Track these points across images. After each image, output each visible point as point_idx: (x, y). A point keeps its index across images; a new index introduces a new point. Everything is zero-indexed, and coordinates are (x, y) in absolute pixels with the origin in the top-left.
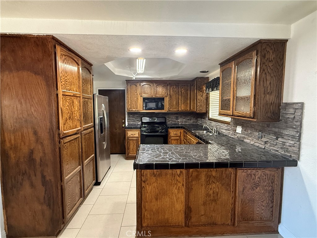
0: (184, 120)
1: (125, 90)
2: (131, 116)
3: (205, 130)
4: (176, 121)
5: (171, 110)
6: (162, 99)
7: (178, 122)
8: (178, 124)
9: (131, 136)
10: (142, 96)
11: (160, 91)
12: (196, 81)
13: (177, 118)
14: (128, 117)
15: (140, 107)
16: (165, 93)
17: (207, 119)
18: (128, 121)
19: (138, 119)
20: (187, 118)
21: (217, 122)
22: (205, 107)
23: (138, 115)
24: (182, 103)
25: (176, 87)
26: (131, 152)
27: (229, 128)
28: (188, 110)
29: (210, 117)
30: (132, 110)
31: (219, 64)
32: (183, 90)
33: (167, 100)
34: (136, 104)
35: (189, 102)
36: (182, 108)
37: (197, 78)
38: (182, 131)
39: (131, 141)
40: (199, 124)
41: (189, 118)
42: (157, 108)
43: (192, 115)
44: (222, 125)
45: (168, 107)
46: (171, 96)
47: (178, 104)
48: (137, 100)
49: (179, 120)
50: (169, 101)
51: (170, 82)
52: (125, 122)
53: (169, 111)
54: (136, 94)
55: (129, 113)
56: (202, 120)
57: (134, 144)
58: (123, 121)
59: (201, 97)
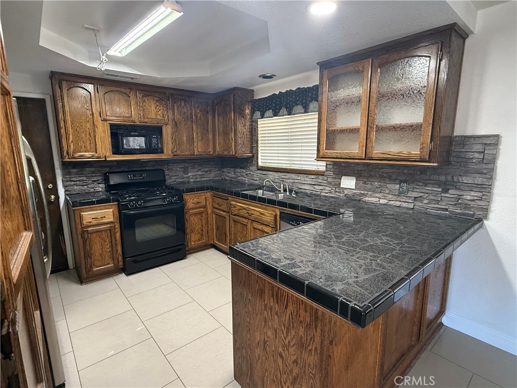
0: (199, 173)
2: (75, 170)
3: (260, 189)
4: (185, 176)
5: (178, 153)
6: (158, 130)
7: (188, 178)
8: (189, 182)
9: (94, 222)
10: (106, 120)
11: (153, 112)
13: (186, 171)
14: (64, 175)
15: (104, 150)
16: (163, 117)
17: (253, 168)
18: (65, 186)
19: (95, 179)
20: (205, 169)
22: (249, 146)
23: (93, 169)
24: (200, 138)
25: (185, 105)
27: (320, 181)
28: (211, 153)
29: (260, 164)
30: (81, 156)
31: (317, 63)
32: (199, 111)
33: (167, 131)
34: (93, 141)
35: (211, 136)
36: (199, 148)
38: (209, 194)
39: (94, 235)
41: (207, 169)
42: (149, 150)
44: (301, 178)
45: (170, 146)
46: (176, 123)
47: (191, 140)
48: (94, 131)
49: (190, 174)
50: (172, 134)
51: (172, 92)
52: (55, 191)
53: (175, 155)
54: (89, 113)
55: (65, 165)
56: (238, 170)
57: (105, 241)
58: (50, 186)
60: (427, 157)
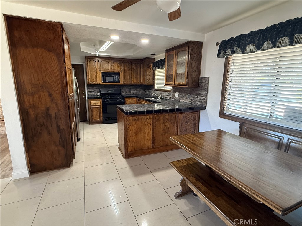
0: (135, 91)
1: (83, 64)
2: (91, 88)
3: (153, 98)
4: (129, 92)
5: (125, 83)
6: (118, 74)
7: (131, 93)
8: (131, 94)
9: (94, 104)
10: (101, 71)
11: (117, 68)
12: (145, 61)
13: (130, 90)
14: (87, 89)
15: (99, 81)
16: (120, 69)
17: (154, 90)
18: (88, 93)
19: (97, 91)
20: (137, 90)
21: (161, 91)
22: (152, 81)
23: (96, 88)
24: (134, 77)
25: (129, 64)
26: (94, 118)
27: (170, 94)
28: (139, 83)
29: (156, 88)
30: (92, 83)
31: (165, 50)
32: (134, 67)
33: (122, 75)
34: (96, 78)
35: (139, 77)
36: (134, 81)
37: (146, 58)
38: (135, 99)
39: (94, 109)
40: (146, 94)
41: (139, 90)
42: (114, 81)
43: (141, 88)
44: (165, 93)
45: (123, 80)
46: (125, 72)
47: (130, 78)
48: (97, 74)
49: (131, 91)
50: (123, 76)
51: (124, 60)
52: (85, 94)
53: (124, 84)
54: (95, 68)
55: (88, 86)
56: (150, 91)
57: (97, 111)
58: (83, 92)
59: (149, 73)
60: (186, 84)
